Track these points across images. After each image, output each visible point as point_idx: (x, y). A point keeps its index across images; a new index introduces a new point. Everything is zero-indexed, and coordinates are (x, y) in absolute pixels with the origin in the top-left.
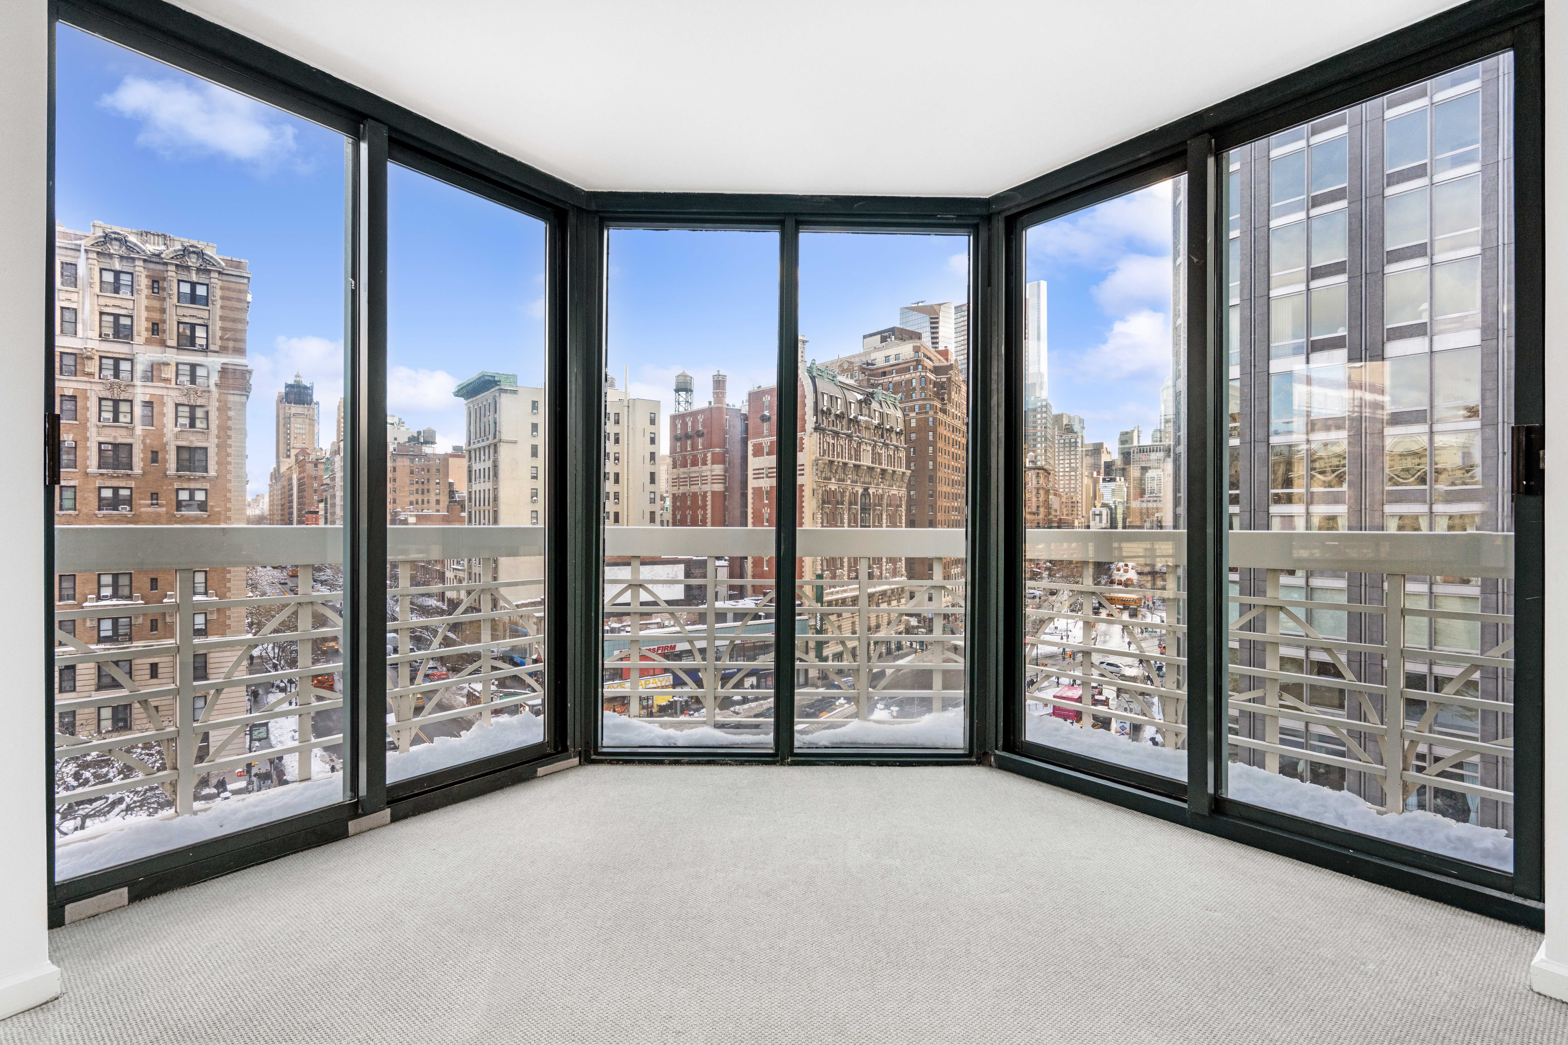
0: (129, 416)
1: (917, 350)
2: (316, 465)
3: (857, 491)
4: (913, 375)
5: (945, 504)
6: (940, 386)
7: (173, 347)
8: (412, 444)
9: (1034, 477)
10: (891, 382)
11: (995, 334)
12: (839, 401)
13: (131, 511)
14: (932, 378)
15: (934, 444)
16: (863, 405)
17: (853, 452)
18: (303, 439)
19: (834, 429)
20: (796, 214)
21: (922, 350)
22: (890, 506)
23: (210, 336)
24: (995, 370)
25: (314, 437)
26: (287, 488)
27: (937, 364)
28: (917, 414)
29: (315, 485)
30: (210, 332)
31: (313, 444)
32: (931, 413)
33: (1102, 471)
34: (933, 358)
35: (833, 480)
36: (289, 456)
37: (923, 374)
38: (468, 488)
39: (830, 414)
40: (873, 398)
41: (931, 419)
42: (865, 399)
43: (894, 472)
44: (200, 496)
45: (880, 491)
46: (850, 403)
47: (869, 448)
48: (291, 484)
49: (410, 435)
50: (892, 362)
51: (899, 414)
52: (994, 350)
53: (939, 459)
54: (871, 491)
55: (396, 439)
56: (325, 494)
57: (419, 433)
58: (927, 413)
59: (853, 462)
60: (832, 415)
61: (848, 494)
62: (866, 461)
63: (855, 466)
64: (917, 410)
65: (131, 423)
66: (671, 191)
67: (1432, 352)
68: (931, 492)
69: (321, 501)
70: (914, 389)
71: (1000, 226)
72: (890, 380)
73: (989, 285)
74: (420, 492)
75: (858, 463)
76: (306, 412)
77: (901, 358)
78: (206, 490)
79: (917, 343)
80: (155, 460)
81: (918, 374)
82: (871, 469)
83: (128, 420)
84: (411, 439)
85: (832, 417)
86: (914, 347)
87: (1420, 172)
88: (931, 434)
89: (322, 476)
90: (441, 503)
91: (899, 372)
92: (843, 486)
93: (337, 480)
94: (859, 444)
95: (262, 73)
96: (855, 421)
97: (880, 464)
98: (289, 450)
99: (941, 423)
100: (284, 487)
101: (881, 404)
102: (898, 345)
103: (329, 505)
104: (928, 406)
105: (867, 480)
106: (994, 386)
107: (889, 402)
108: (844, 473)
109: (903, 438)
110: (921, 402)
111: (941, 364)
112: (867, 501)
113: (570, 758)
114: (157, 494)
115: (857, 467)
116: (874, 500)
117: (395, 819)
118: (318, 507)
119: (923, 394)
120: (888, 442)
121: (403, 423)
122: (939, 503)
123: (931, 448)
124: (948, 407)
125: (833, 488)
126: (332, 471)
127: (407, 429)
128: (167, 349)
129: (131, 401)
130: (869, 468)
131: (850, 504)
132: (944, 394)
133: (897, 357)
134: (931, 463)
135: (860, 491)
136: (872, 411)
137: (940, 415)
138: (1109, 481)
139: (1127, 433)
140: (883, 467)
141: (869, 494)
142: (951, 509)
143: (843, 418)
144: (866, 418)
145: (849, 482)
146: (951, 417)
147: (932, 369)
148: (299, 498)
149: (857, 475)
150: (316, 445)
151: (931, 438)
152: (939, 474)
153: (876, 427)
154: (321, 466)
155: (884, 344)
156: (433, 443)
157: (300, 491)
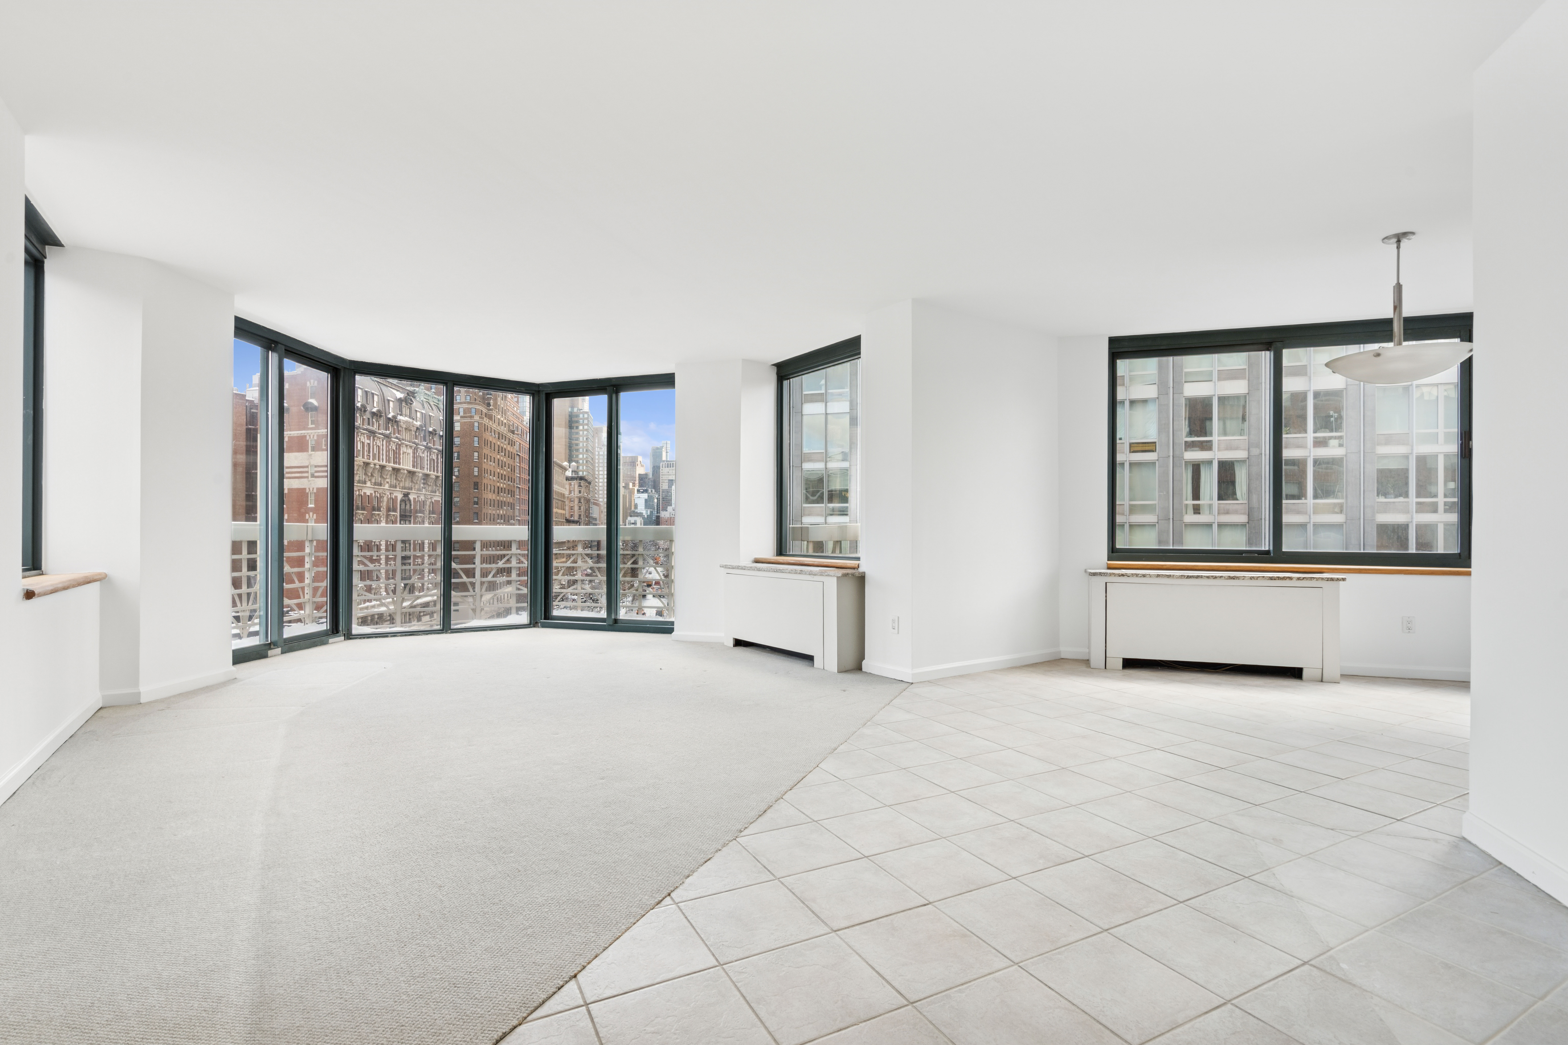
3: (396, 497)
5: (490, 512)
9: (576, 487)
11: (541, 442)
12: (376, 398)
15: (479, 450)
16: (404, 404)
17: (391, 455)
19: (370, 427)
20: (453, 381)
22: (433, 513)
24: (541, 458)
28: (461, 417)
32: (476, 418)
33: (637, 482)
35: (369, 484)
39: (365, 411)
40: (414, 397)
41: (476, 424)
42: (405, 398)
45: (422, 498)
46: (389, 401)
47: (410, 451)
52: (541, 449)
53: (484, 466)
54: (411, 497)
58: (471, 417)
59: (392, 464)
60: (367, 413)
61: (385, 499)
62: (406, 464)
63: (394, 469)
64: (461, 414)
66: (393, 365)
67: (826, 414)
68: (476, 500)
71: (543, 397)
73: (539, 420)
75: (397, 466)
82: (411, 473)
85: (367, 415)
88: (476, 440)
92: (381, 491)
94: (399, 446)
95: (245, 331)
96: (394, 421)
97: (422, 468)
99: (486, 429)
101: (423, 405)
104: (473, 410)
105: (407, 485)
106: (540, 465)
107: (432, 403)
108: (381, 477)
110: (466, 406)
112: (408, 507)
113: (340, 636)
115: (396, 471)
116: (415, 507)
117: (283, 653)
119: (468, 398)
120: (430, 445)
122: (484, 511)
123: (476, 454)
124: (494, 413)
125: (368, 492)
130: (409, 472)
131: (389, 510)
132: (489, 399)
134: (476, 469)
135: (400, 496)
136: (413, 412)
137: (486, 421)
138: (642, 492)
139: (657, 448)
140: (426, 471)
141: (410, 501)
142: (496, 516)
143: (381, 416)
144: (407, 419)
145: (387, 486)
146: (497, 423)
149: (396, 479)
151: (476, 444)
152: (485, 481)
153: (417, 428)
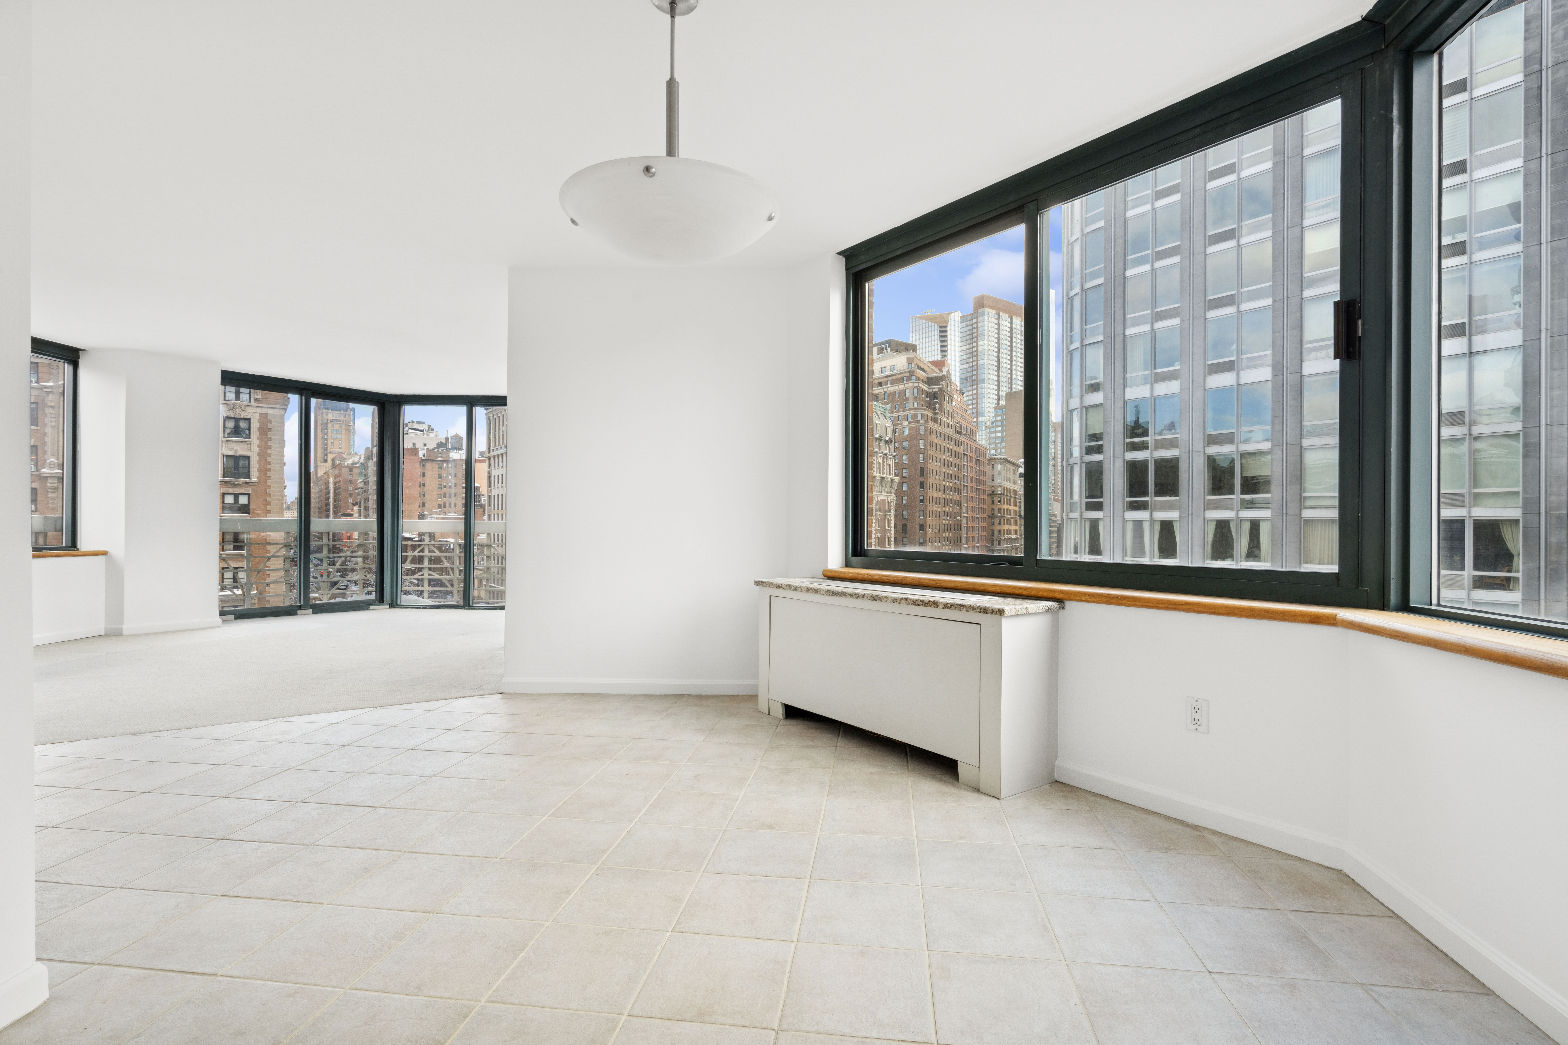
1: (910, 361)
2: (351, 470)
4: (907, 385)
5: (936, 509)
6: (934, 396)
8: (440, 450)
10: (886, 392)
14: (925, 388)
15: (925, 451)
18: (340, 444)
21: (916, 361)
22: (879, 511)
25: (349, 442)
26: (324, 492)
27: (929, 375)
28: (908, 423)
29: (351, 489)
31: (349, 449)
32: (922, 422)
34: (926, 369)
36: (326, 461)
37: (916, 385)
38: (488, 493)
41: (922, 428)
43: (882, 478)
44: (243, 500)
48: (328, 488)
49: (438, 441)
50: (888, 373)
51: (889, 424)
53: (929, 466)
55: (425, 445)
56: (359, 497)
58: (918, 422)
64: (910, 420)
68: (922, 498)
69: (355, 504)
70: (907, 399)
72: (886, 390)
76: (342, 418)
77: (896, 369)
78: (249, 495)
79: (911, 355)
81: (911, 384)
84: (440, 445)
86: (908, 359)
87: (1228, 235)
88: (922, 442)
89: (356, 480)
91: (895, 382)
93: (370, 484)
98: (326, 455)
99: (931, 431)
100: (321, 491)
102: (893, 357)
103: (362, 508)
104: (920, 415)
107: (878, 412)
109: (892, 446)
110: (913, 412)
111: (934, 375)
113: (387, 604)
118: (352, 510)
119: (916, 404)
122: (929, 508)
123: (922, 456)
124: (939, 416)
126: (366, 475)
127: (436, 436)
132: (935, 403)
133: (892, 368)
137: (931, 424)
142: (942, 513)
146: (942, 426)
147: (925, 380)
148: (335, 501)
150: (351, 450)
151: (922, 446)
152: (930, 481)
154: (356, 471)
155: (880, 355)
157: (335, 495)
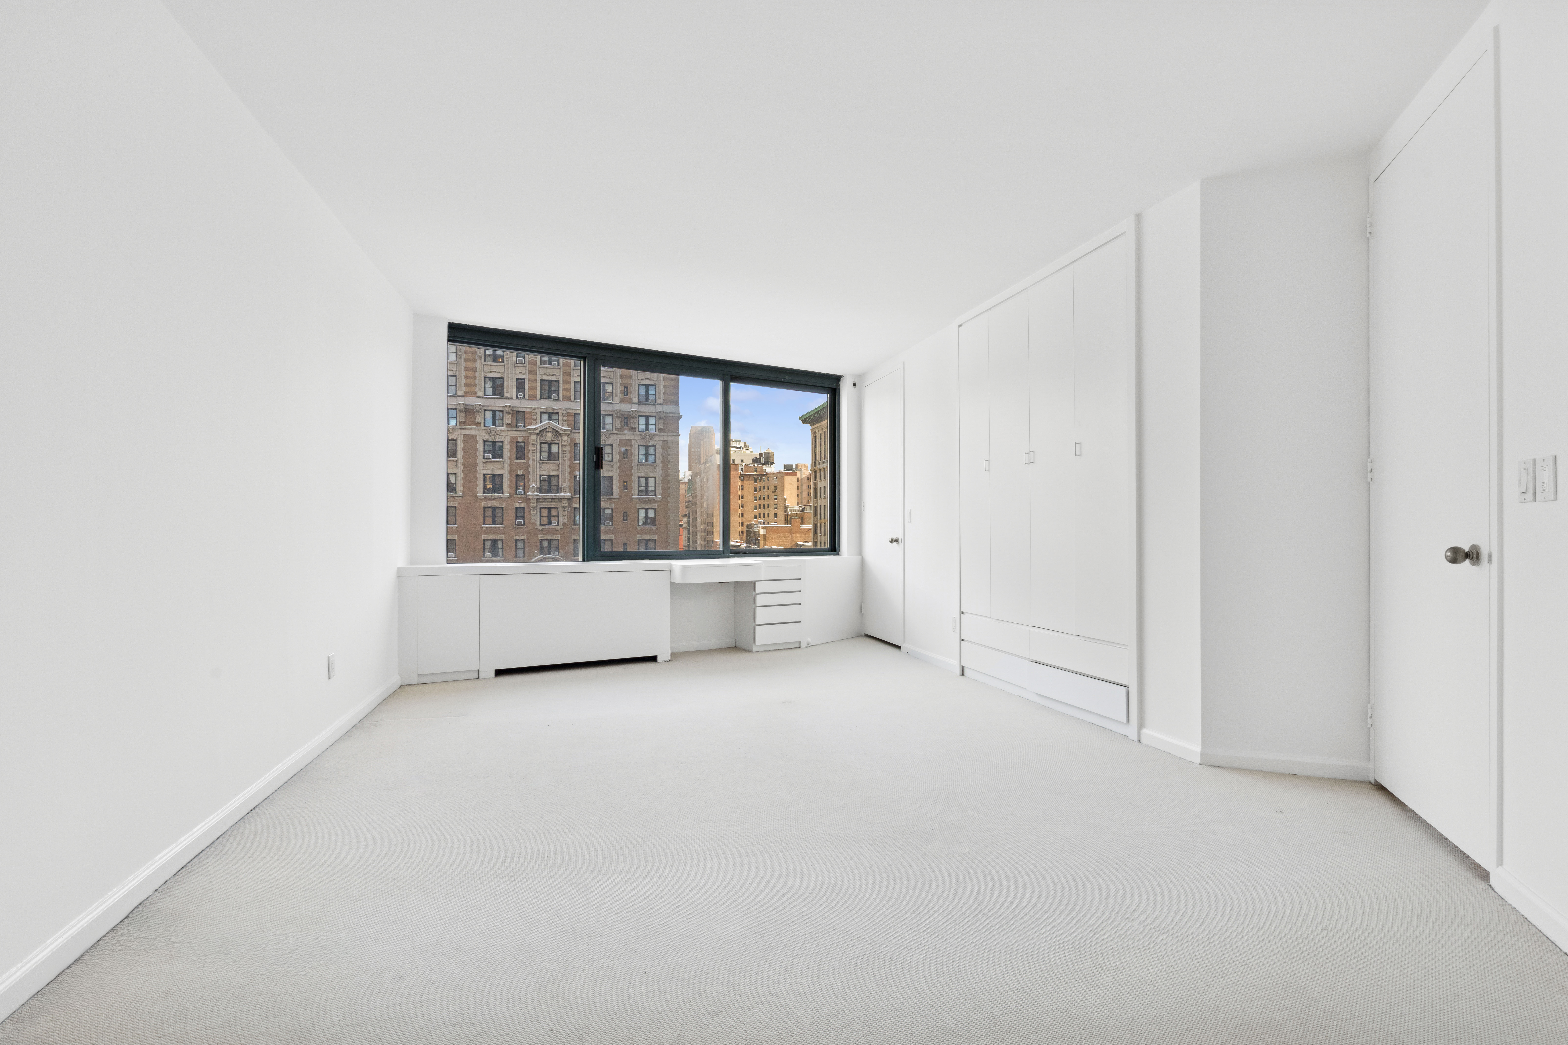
0: (611, 456)
7: (636, 404)
13: (612, 525)
23: (658, 393)
30: (658, 390)
57: (761, 455)
65: (612, 461)
74: (762, 507)
80: (625, 488)
83: (610, 459)
90: (778, 516)
114: (626, 512)
121: (747, 447)
128: (633, 405)
129: (612, 445)
156: (773, 463)
